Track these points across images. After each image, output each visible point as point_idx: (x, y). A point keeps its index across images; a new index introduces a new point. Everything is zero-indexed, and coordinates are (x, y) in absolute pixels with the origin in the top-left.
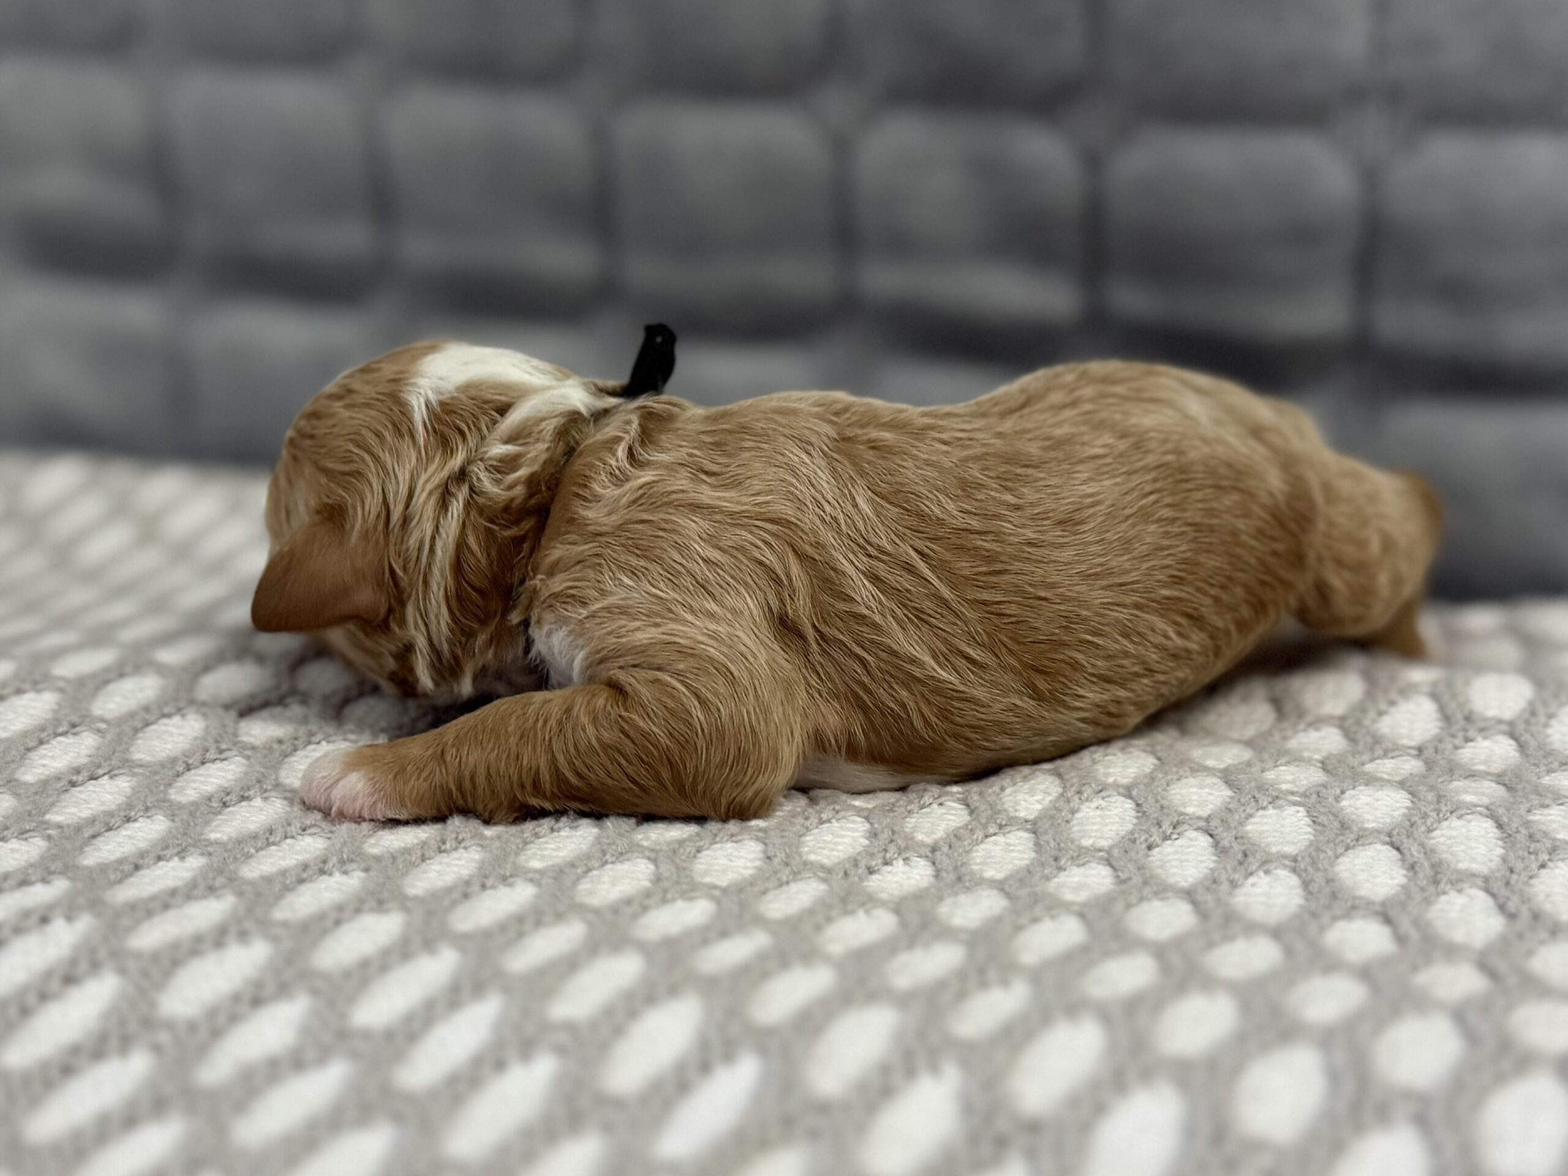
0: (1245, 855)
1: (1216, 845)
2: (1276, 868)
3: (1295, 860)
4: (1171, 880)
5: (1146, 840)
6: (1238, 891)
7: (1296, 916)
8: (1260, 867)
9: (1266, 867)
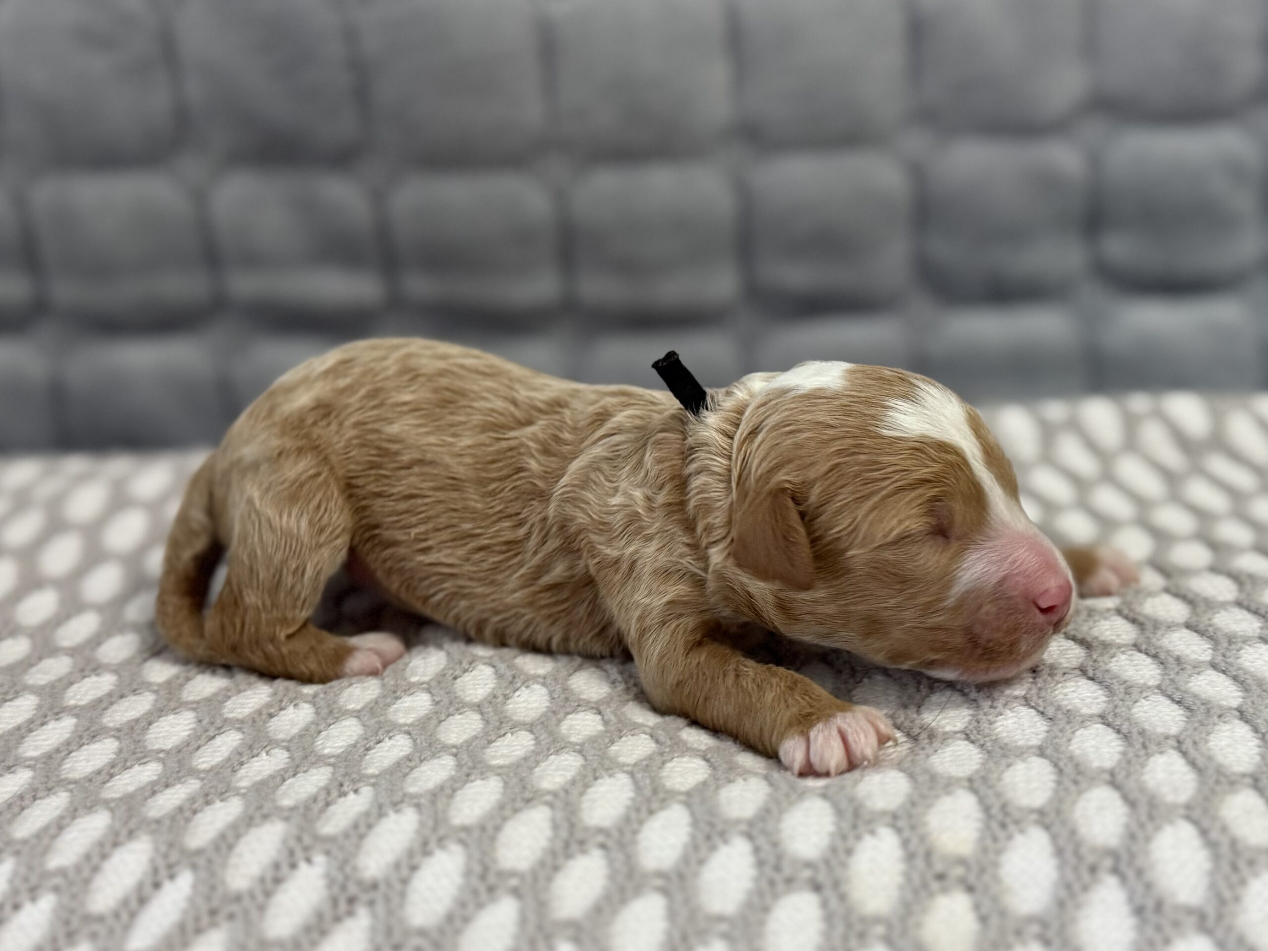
0: (514, 677)
1: (496, 673)
2: (532, 684)
3: (545, 678)
4: (468, 699)
5: (452, 674)
6: (509, 702)
7: (544, 715)
8: (523, 684)
9: (526, 685)
